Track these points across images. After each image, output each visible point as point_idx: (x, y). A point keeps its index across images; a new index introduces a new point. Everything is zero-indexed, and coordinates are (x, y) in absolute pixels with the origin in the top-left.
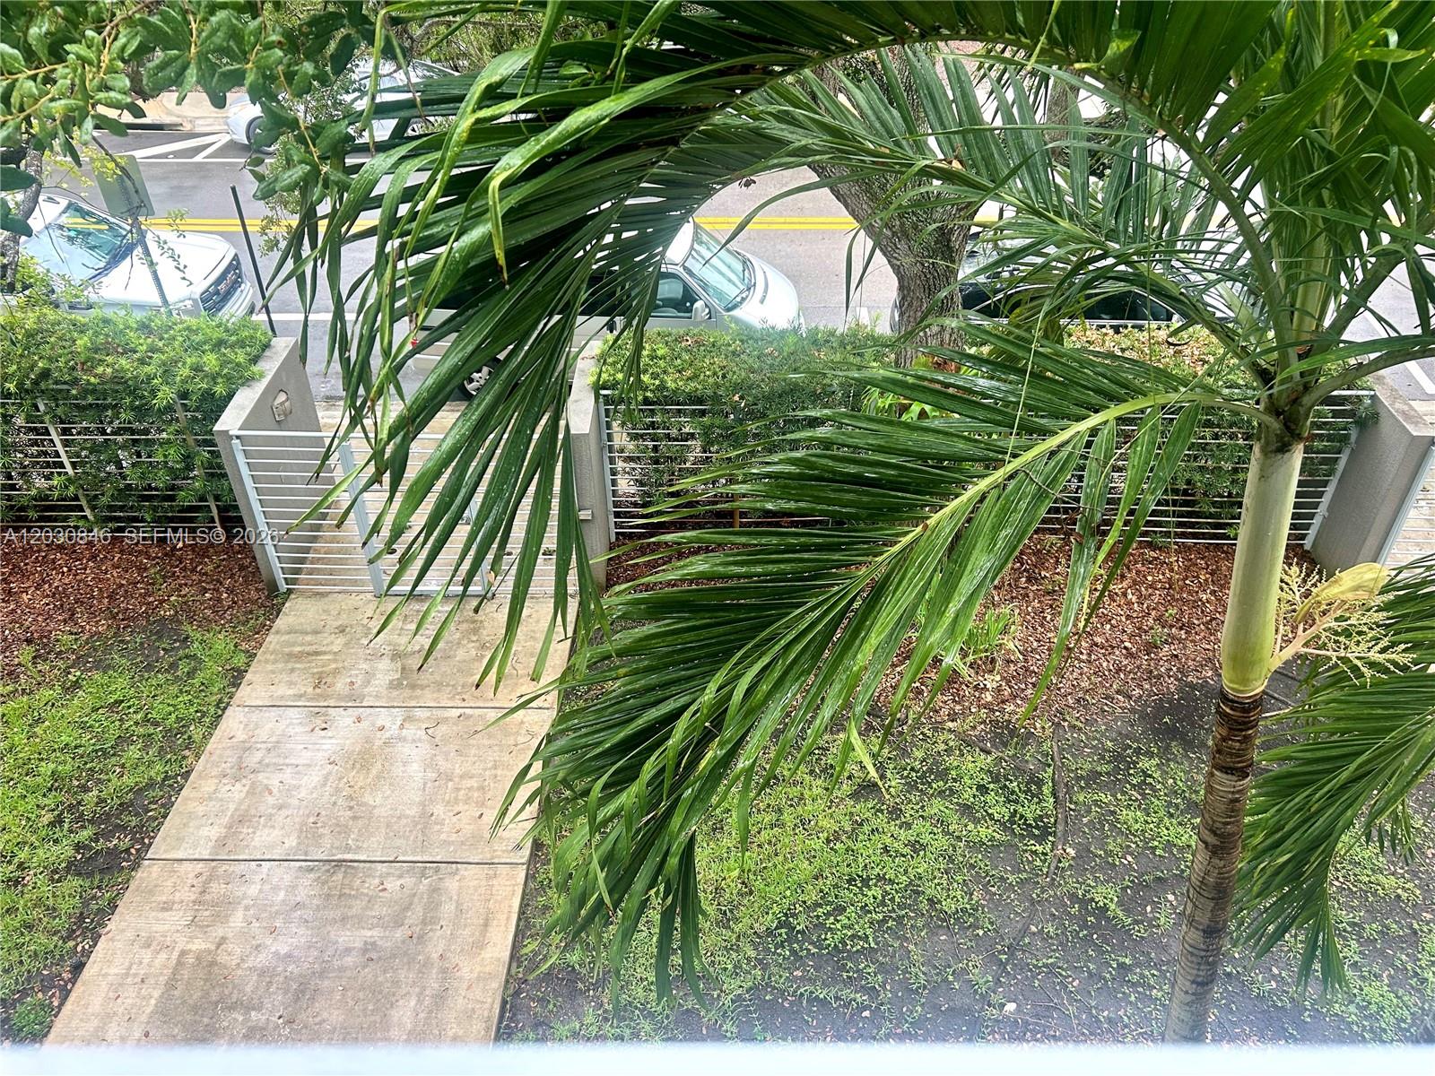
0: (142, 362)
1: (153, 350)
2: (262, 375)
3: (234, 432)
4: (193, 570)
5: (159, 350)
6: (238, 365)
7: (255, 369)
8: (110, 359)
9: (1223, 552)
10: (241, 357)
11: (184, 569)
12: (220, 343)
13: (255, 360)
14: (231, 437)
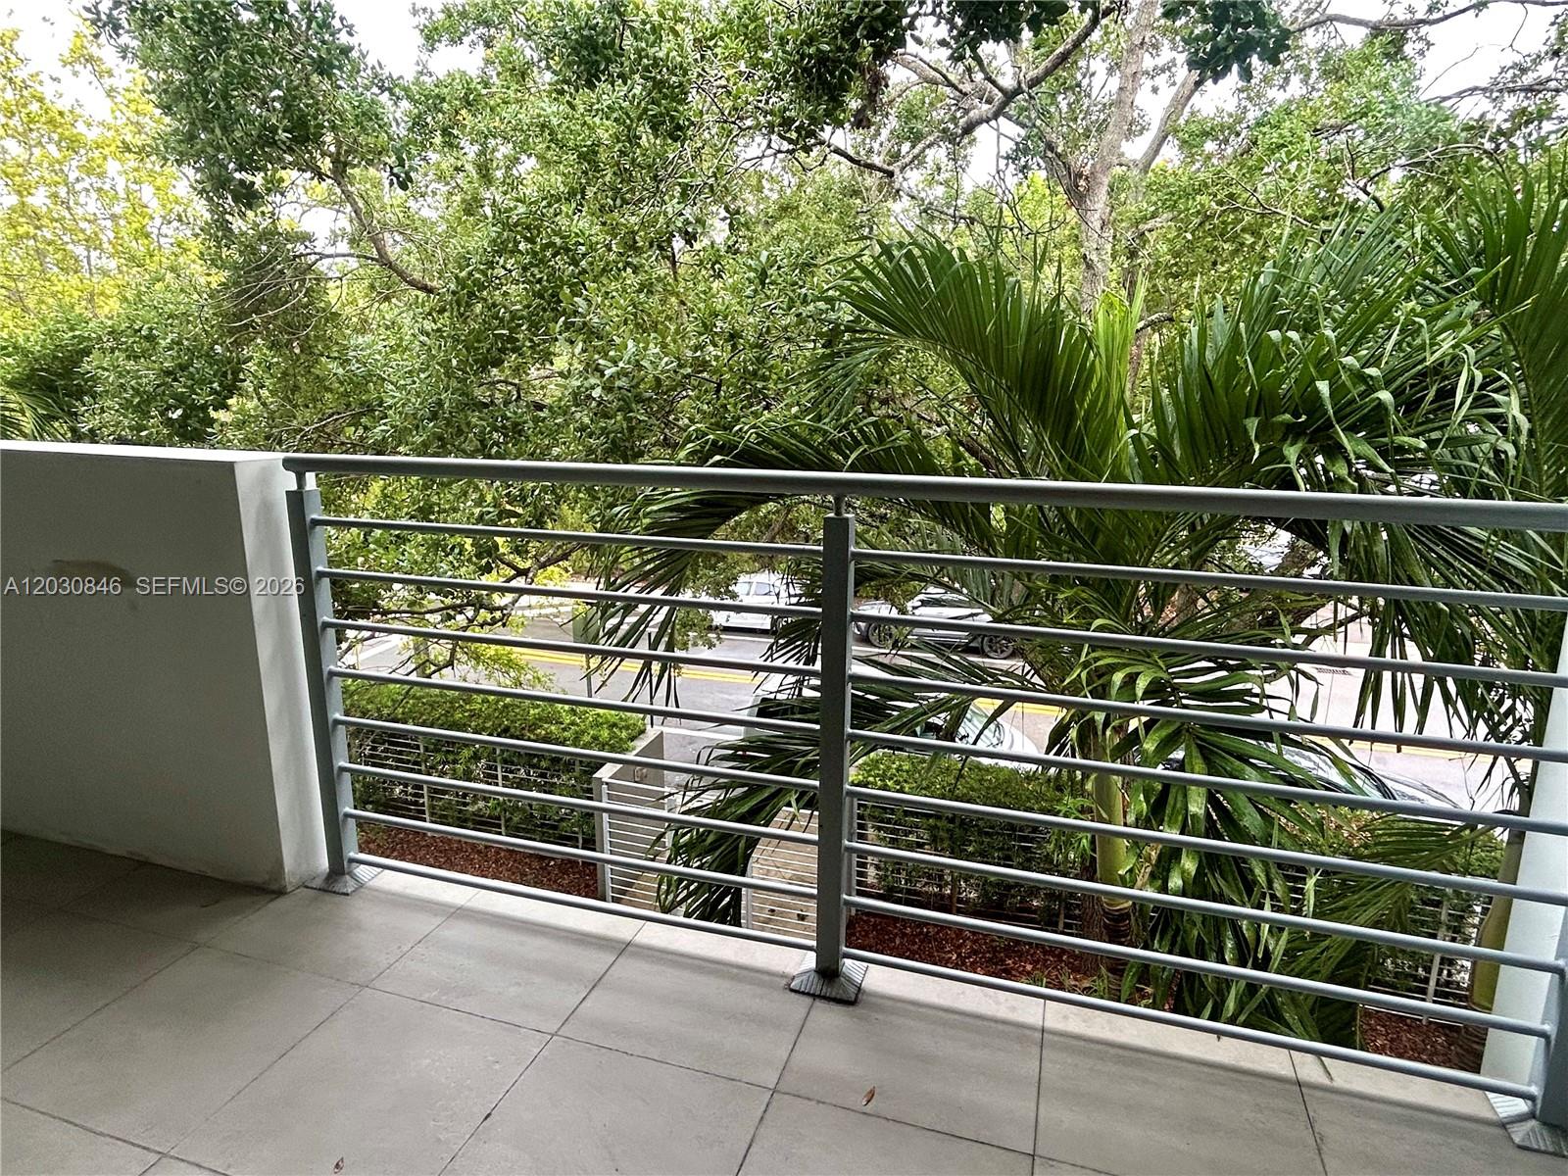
0: (564, 730)
1: (573, 723)
2: (634, 749)
3: (605, 780)
4: (555, 882)
5: (578, 725)
6: (621, 739)
7: (631, 744)
8: (546, 726)
9: (1406, 1025)
10: (624, 735)
11: (549, 880)
12: (615, 725)
13: (632, 739)
14: (602, 783)
